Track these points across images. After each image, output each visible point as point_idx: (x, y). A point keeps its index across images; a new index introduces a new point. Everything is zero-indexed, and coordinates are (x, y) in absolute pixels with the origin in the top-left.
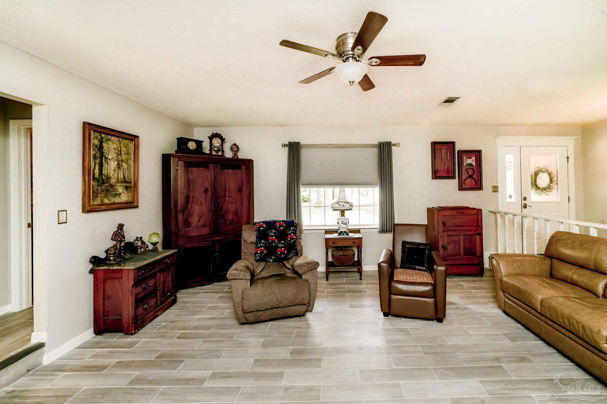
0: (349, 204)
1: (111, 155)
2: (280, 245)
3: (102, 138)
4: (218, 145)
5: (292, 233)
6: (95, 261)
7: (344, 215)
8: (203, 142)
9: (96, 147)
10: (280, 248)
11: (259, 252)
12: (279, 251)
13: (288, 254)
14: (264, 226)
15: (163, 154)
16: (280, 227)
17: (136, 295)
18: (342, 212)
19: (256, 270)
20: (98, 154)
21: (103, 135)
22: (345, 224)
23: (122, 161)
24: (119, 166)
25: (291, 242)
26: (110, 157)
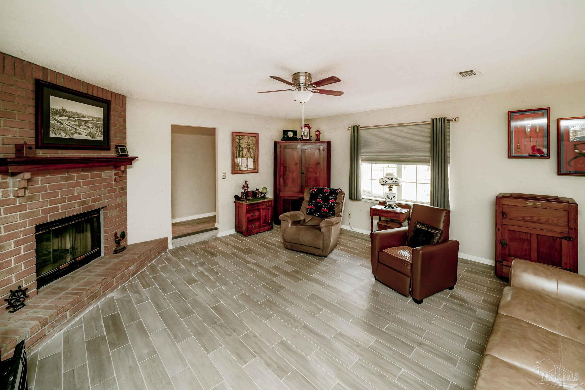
0: (392, 180)
1: (244, 146)
2: (324, 206)
3: (240, 138)
4: (307, 132)
5: (333, 199)
6: (236, 197)
7: (391, 189)
8: (297, 131)
9: (237, 143)
10: (324, 208)
11: (310, 208)
12: (323, 210)
13: (328, 213)
14: (316, 191)
15: (274, 142)
16: (325, 193)
17: (248, 217)
18: (390, 187)
19: (306, 220)
20: (238, 146)
21: (240, 137)
22: (390, 198)
23: (250, 148)
24: (248, 151)
25: (331, 205)
26: (244, 147)
